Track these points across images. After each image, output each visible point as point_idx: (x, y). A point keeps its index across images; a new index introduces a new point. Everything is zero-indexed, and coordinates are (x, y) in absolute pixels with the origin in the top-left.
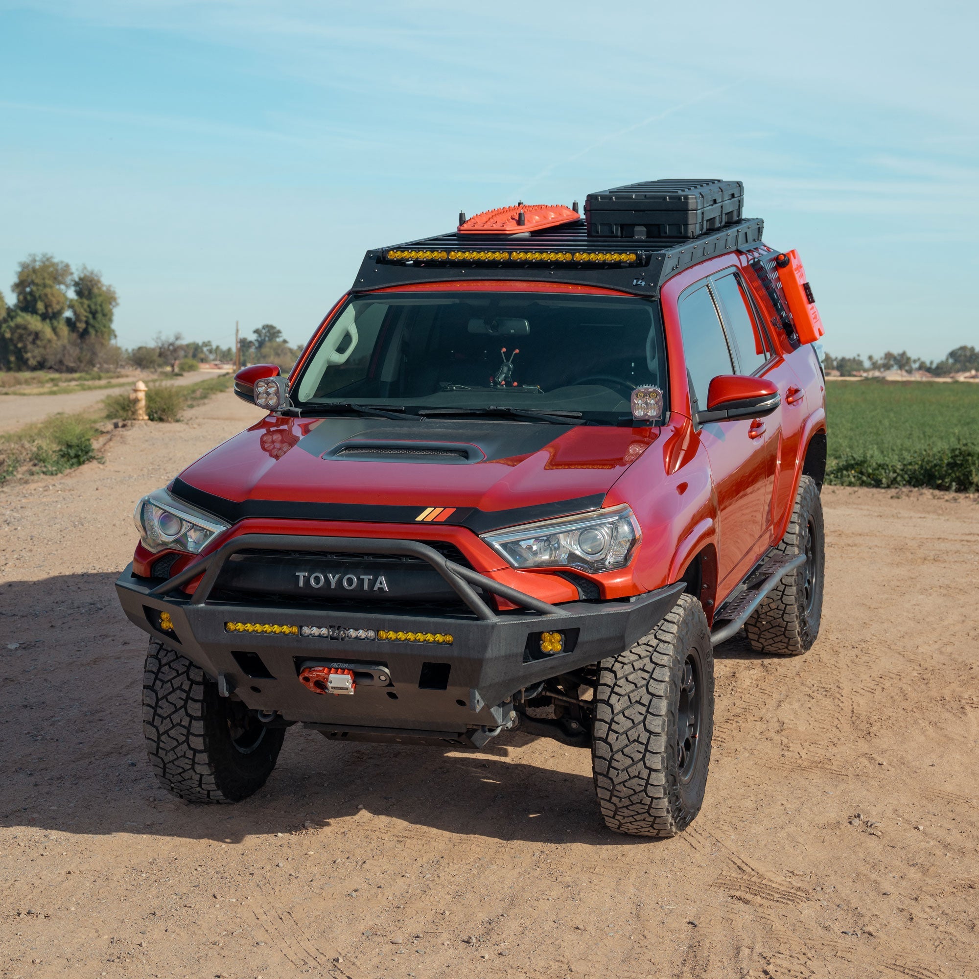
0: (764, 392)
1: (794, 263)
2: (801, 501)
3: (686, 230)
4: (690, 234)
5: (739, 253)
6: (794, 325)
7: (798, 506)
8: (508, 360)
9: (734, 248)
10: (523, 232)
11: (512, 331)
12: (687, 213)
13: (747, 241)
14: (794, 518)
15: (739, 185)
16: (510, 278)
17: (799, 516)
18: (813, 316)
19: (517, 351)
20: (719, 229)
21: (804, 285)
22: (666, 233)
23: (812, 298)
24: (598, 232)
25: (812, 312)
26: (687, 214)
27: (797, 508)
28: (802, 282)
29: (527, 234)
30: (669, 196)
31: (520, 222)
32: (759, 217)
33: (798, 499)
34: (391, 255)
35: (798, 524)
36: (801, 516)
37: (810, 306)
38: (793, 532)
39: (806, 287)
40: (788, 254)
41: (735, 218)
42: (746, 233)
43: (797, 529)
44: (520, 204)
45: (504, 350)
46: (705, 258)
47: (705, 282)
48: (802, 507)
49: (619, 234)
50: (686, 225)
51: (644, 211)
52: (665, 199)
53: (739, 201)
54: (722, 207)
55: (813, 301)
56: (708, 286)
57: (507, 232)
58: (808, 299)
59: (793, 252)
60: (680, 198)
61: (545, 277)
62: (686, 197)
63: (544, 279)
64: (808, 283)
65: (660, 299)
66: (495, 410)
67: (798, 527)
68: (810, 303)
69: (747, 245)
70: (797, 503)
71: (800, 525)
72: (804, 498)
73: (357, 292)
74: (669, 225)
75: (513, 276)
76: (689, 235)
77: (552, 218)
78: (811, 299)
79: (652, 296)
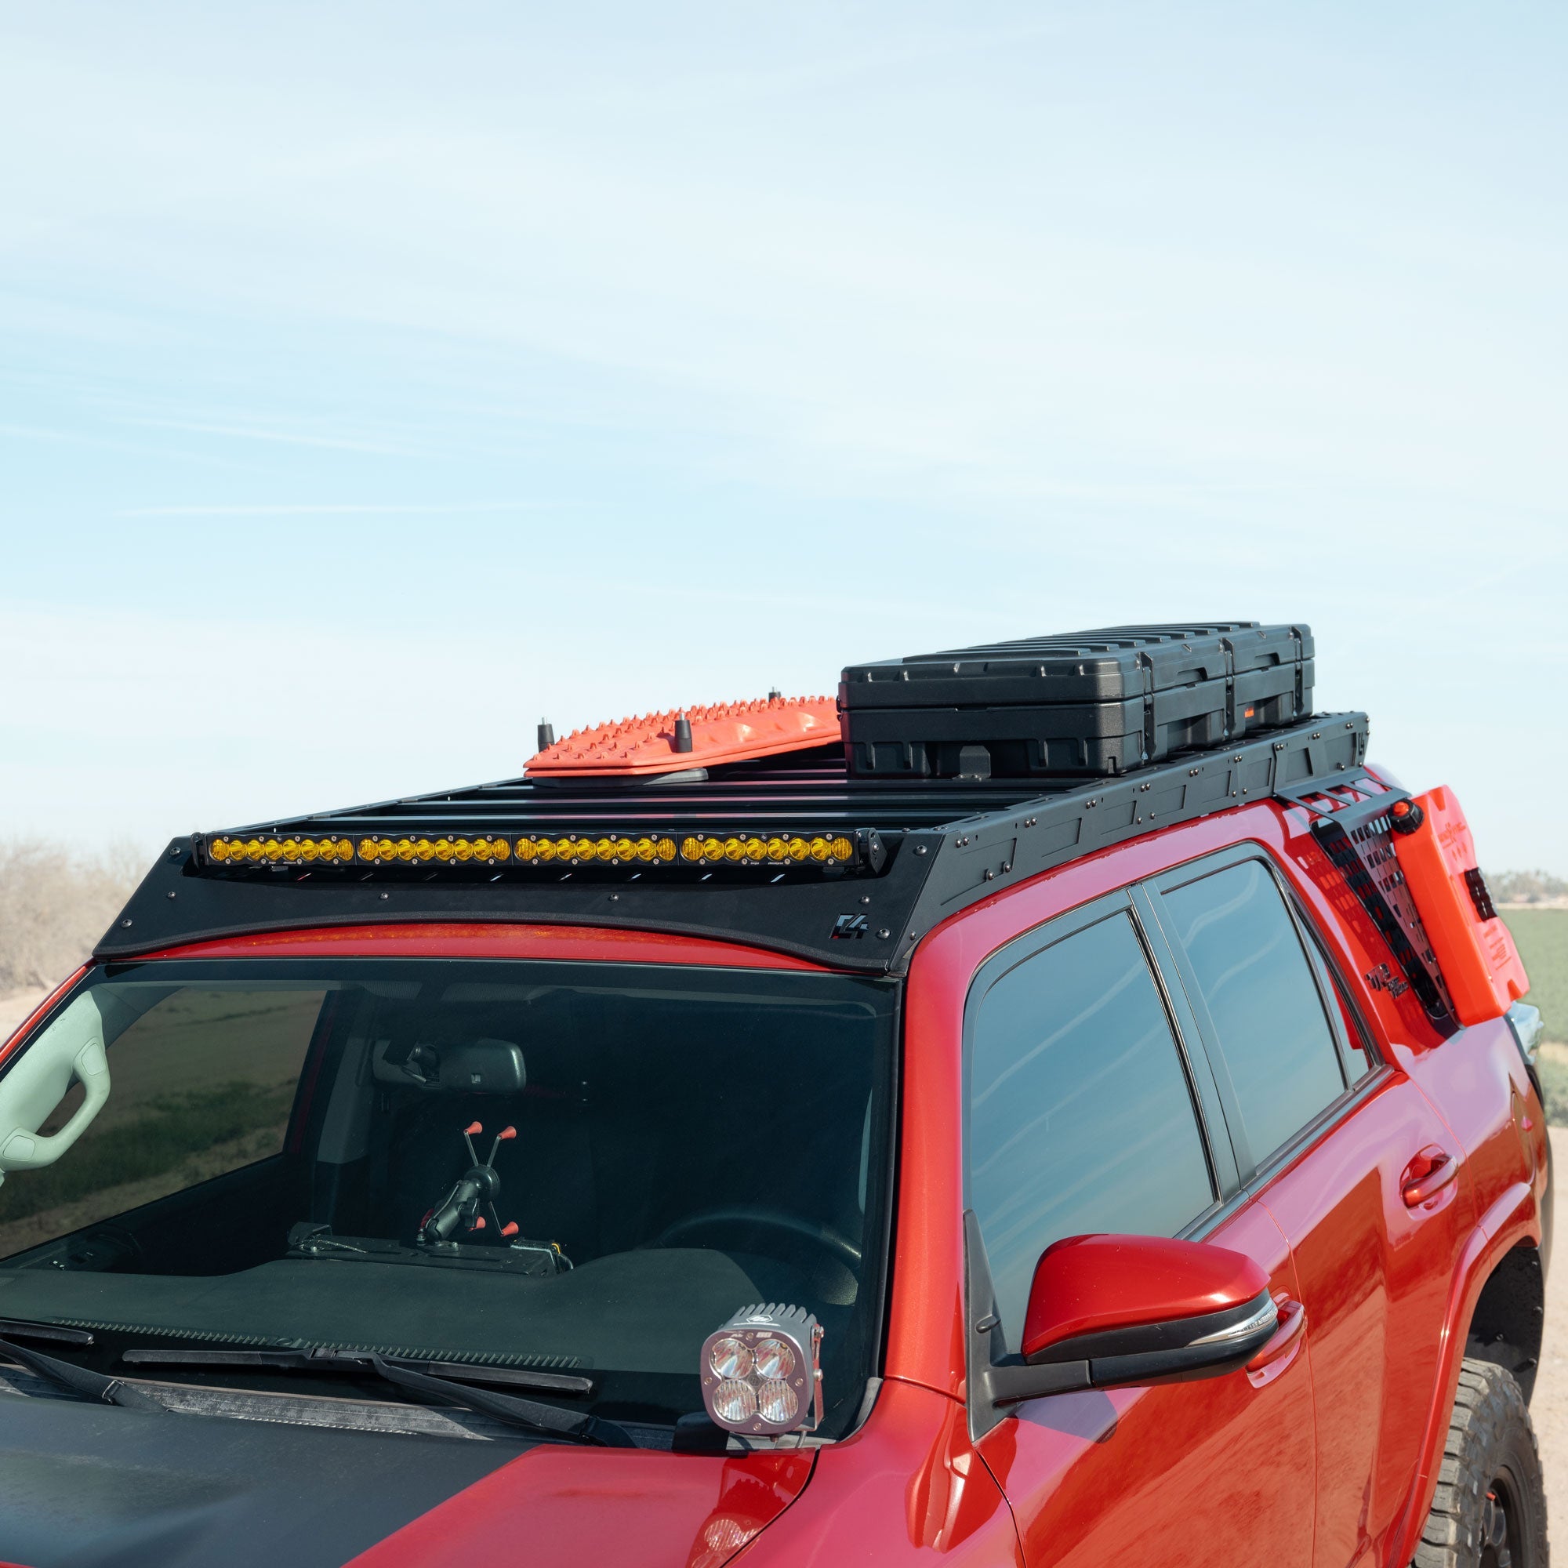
0: (1220, 1298)
1: (1436, 822)
2: (1463, 1450)
3: (1095, 753)
4: (1107, 765)
5: (1279, 803)
6: (1442, 979)
7: (1455, 1465)
8: (483, 1161)
9: (1265, 792)
10: (688, 768)
11: (477, 1079)
12: (1098, 708)
13: (1310, 772)
14: (1443, 1498)
15: (1299, 634)
16: (498, 915)
17: (1456, 1494)
18: (1493, 952)
19: (511, 1132)
20: (1215, 746)
21: (1467, 873)
22: (1042, 762)
23: (1489, 905)
24: (870, 765)
25: (1490, 940)
26: (1095, 711)
27: (1450, 1470)
28: (1462, 867)
29: (698, 775)
30: (1047, 664)
31: (678, 743)
32: (1357, 710)
33: (1454, 1442)
34: (220, 851)
35: (1455, 1517)
36: (1463, 1492)
37: (1484, 927)
38: (1441, 1539)
39: (1473, 880)
40: (1422, 798)
41: (1286, 712)
42: (1306, 751)
43: (1450, 1532)
44: (772, 696)
45: (477, 1127)
46: (1136, 830)
47: (1121, 900)
48: (1466, 1466)
49: (924, 768)
50: (1095, 739)
51: (984, 705)
52: (1035, 671)
53: (1299, 672)
54: (1229, 688)
55: (1492, 914)
56: (1129, 911)
57: (636, 772)
58: (1479, 909)
59: (1437, 794)
60: (1074, 670)
61: (593, 912)
62: (1091, 667)
63: (589, 919)
64: (1476, 870)
65: (906, 980)
66: (330, 1362)
67: (1452, 1527)
68: (1484, 918)
69: (1310, 780)
70: (1450, 1455)
71: (1460, 1520)
72: (1470, 1440)
73: (109, 958)
74: (1048, 741)
75: (511, 909)
76: (1104, 766)
77: (810, 729)
78: (1484, 908)
79: (882, 972)
